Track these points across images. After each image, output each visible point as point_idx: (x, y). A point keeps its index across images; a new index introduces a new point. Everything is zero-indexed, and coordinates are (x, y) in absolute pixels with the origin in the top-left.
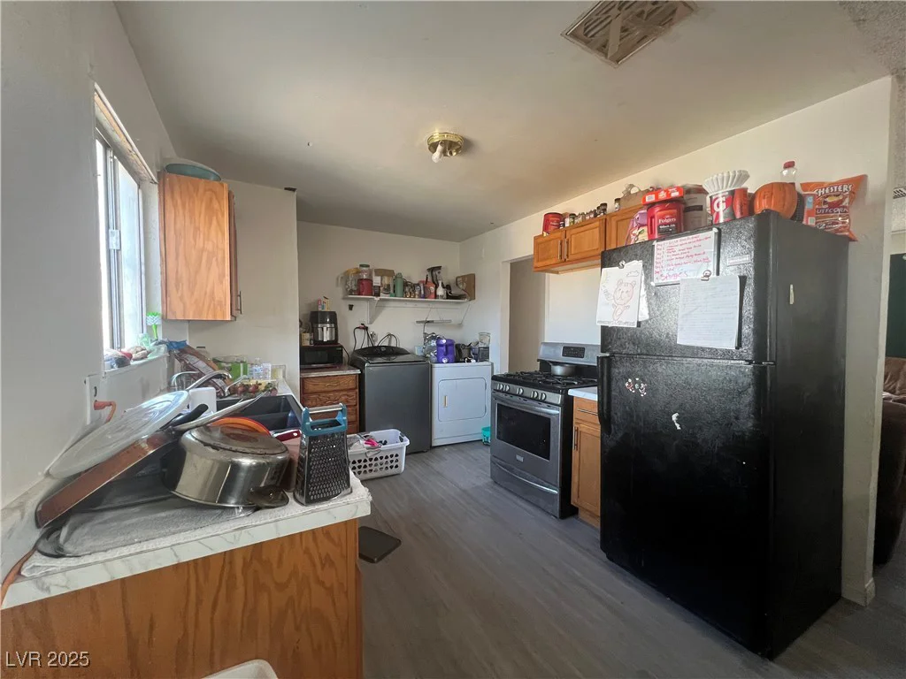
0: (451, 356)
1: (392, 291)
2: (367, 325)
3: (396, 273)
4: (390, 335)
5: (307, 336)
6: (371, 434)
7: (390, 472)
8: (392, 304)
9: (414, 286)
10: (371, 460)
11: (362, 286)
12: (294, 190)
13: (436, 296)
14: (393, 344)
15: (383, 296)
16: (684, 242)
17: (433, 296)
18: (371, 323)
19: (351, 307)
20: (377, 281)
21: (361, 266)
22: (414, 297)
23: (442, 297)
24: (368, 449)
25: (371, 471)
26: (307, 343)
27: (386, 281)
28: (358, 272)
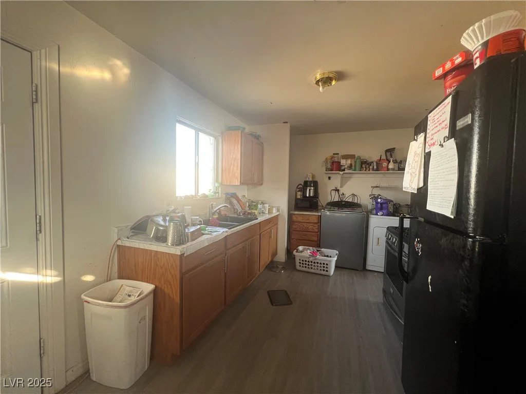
0: (385, 211)
1: (353, 168)
2: (339, 188)
3: (356, 156)
4: (354, 195)
5: (299, 193)
6: (322, 249)
7: (322, 272)
8: (356, 175)
9: (370, 164)
10: (312, 262)
11: (335, 166)
12: (287, 122)
13: (388, 170)
14: (356, 201)
15: (347, 171)
16: (441, 109)
17: (385, 169)
18: (341, 187)
19: (329, 178)
20: (343, 162)
21: (334, 154)
22: (369, 171)
23: (393, 169)
24: (310, 255)
25: (312, 268)
26: (299, 197)
27: (349, 162)
28: (332, 157)
